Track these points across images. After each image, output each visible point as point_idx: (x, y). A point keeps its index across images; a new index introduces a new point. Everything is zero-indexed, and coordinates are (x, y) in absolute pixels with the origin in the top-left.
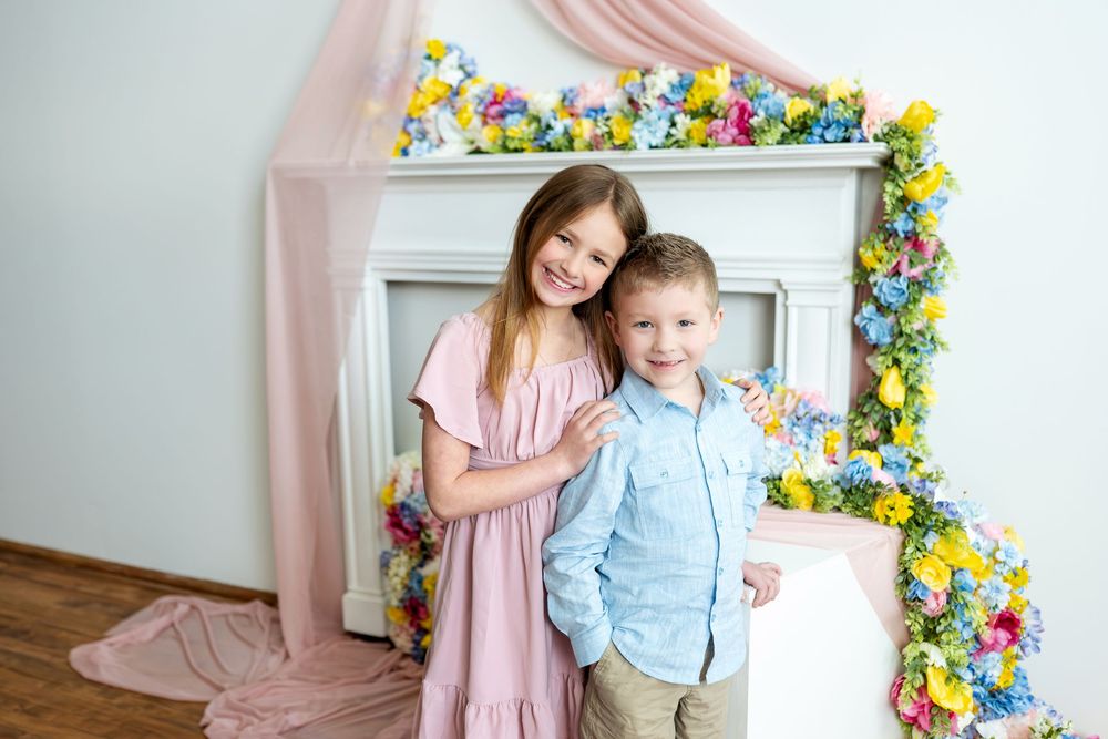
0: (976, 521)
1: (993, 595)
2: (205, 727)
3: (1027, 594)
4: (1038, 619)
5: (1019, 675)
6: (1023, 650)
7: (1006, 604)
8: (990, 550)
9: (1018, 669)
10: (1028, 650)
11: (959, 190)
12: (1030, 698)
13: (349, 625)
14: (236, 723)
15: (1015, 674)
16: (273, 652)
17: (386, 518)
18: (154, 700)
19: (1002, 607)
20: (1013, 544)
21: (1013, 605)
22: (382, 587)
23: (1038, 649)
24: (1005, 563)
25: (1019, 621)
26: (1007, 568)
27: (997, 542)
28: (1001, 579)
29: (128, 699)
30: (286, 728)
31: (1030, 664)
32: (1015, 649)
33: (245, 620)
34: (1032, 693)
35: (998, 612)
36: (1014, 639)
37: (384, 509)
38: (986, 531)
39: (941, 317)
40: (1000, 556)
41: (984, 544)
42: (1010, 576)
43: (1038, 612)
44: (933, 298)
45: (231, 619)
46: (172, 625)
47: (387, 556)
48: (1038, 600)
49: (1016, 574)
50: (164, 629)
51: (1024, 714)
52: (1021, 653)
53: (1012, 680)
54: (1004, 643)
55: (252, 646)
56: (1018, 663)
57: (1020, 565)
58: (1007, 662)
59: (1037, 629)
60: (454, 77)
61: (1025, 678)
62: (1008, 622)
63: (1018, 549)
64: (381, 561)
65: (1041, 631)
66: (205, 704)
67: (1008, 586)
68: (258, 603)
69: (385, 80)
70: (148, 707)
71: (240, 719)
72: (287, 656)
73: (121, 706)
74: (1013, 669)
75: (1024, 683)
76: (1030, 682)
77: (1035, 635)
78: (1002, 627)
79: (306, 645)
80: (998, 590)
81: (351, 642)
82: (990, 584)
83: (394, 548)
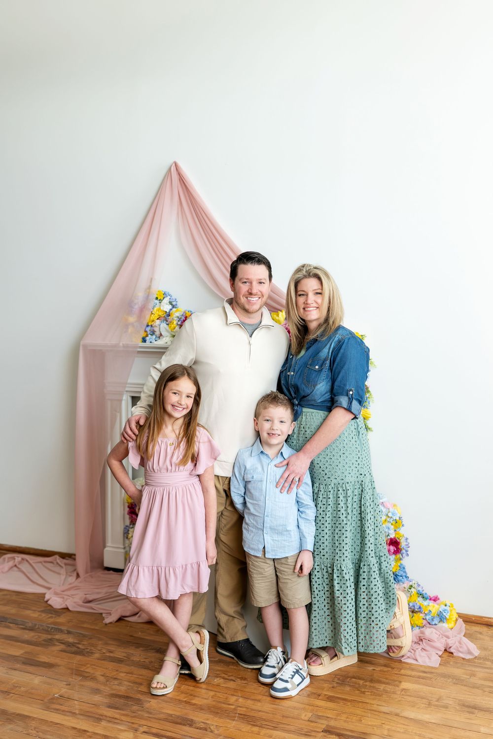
0: (381, 501)
1: (387, 530)
2: (47, 601)
3: (403, 531)
4: (407, 542)
5: (402, 568)
6: (402, 556)
7: (394, 536)
8: (387, 513)
9: (401, 564)
10: (404, 555)
11: (375, 365)
12: (406, 577)
13: (106, 564)
14: (62, 599)
15: (400, 566)
16: (70, 576)
17: (127, 509)
18: (18, 593)
19: (392, 536)
20: (396, 510)
21: (397, 536)
22: (124, 544)
23: (408, 555)
24: (391, 517)
25: (399, 543)
26: (392, 519)
27: (389, 509)
28: (390, 524)
29: (5, 593)
30: (85, 601)
31: (406, 562)
32: (399, 556)
33: (51, 565)
34: (407, 575)
35: (389, 537)
36: (398, 551)
37: (127, 505)
38: (385, 505)
39: (370, 417)
40: (390, 515)
41: (384, 510)
42: (394, 522)
43: (407, 539)
44: (366, 409)
45: (44, 564)
46: (15, 566)
47: (128, 528)
48: (407, 534)
49: (396, 522)
50: (12, 567)
51: (403, 583)
52: (401, 557)
53: (398, 568)
54: (393, 551)
55: (59, 574)
56: (401, 562)
57: (398, 519)
58: (396, 560)
59: (407, 546)
60: (167, 307)
61: (404, 568)
62: (394, 544)
63: (398, 513)
64: (124, 531)
65: (409, 547)
66: (45, 594)
67: (392, 527)
68: (57, 557)
69: (136, 307)
70: (16, 595)
71: (63, 598)
72: (78, 576)
73: (4, 595)
74: (399, 564)
75: (404, 570)
76: (407, 570)
77: (406, 549)
78: (393, 546)
79: (87, 572)
80: (389, 528)
81: (107, 572)
82: (386, 526)
83: (130, 524)
